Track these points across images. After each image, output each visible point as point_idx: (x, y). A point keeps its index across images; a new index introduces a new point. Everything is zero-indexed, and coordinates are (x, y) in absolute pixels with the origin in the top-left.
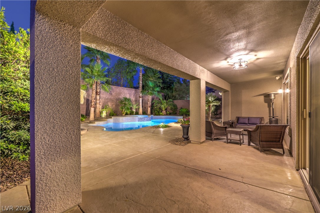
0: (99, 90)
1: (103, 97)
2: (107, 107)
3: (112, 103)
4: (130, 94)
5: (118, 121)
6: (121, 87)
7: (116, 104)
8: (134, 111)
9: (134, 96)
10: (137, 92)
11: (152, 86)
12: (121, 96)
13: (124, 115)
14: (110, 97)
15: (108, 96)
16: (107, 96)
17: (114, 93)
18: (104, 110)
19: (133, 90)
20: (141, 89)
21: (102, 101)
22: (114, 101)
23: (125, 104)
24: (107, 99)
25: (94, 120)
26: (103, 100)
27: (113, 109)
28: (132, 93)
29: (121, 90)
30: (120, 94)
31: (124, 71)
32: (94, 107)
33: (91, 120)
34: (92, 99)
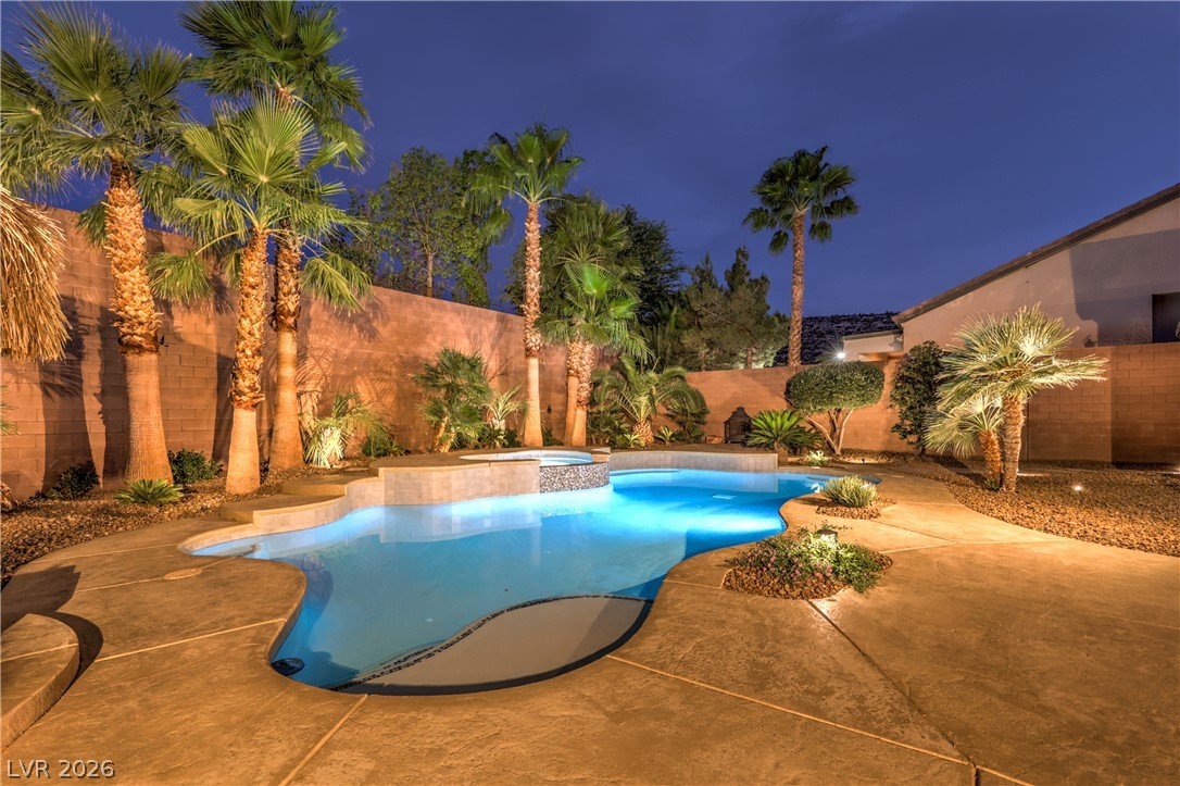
0: (293, 298)
1: (327, 351)
2: (350, 403)
3: (379, 386)
4: (475, 336)
5: (420, 496)
6: (426, 295)
7: (400, 389)
8: (500, 425)
9: (493, 347)
10: (511, 330)
11: (595, 291)
12: (428, 345)
13: (445, 449)
14: (367, 350)
15: (353, 344)
16: (345, 345)
17: (388, 329)
18: (330, 421)
19: (490, 319)
20: (533, 308)
21: (317, 371)
22: (390, 374)
23: (453, 389)
24: (349, 361)
25: (260, 492)
26: (324, 363)
27: (381, 420)
28: (485, 332)
29: (428, 316)
30: (420, 333)
31: (441, 214)
32: (254, 406)
33: (234, 493)
34: (239, 355)
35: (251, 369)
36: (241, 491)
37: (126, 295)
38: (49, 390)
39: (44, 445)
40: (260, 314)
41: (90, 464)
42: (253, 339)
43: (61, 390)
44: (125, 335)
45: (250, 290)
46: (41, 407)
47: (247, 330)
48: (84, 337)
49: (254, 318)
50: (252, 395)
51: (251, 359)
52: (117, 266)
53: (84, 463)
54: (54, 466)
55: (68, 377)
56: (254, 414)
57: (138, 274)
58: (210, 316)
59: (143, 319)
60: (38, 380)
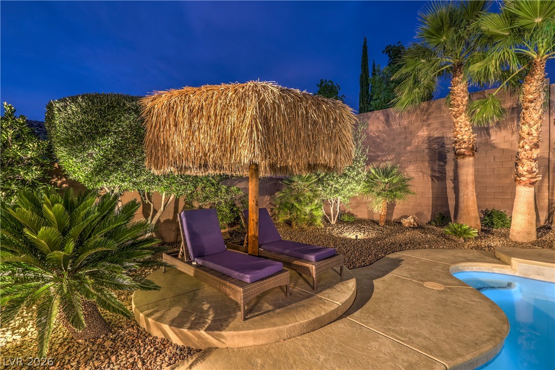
32: (532, 184)
33: (514, 240)
34: (520, 150)
35: (528, 159)
36: (519, 239)
37: (458, 129)
38: (434, 178)
39: (431, 202)
40: (537, 119)
41: (449, 212)
42: (531, 137)
43: (438, 178)
44: (457, 149)
45: (529, 105)
46: (431, 186)
47: (527, 132)
48: (447, 154)
49: (532, 123)
50: (530, 176)
51: (529, 152)
52: (454, 116)
53: (446, 211)
54: (435, 211)
55: (441, 172)
56: (532, 189)
57: (463, 117)
58: (514, 129)
59: (466, 140)
60: (430, 174)
